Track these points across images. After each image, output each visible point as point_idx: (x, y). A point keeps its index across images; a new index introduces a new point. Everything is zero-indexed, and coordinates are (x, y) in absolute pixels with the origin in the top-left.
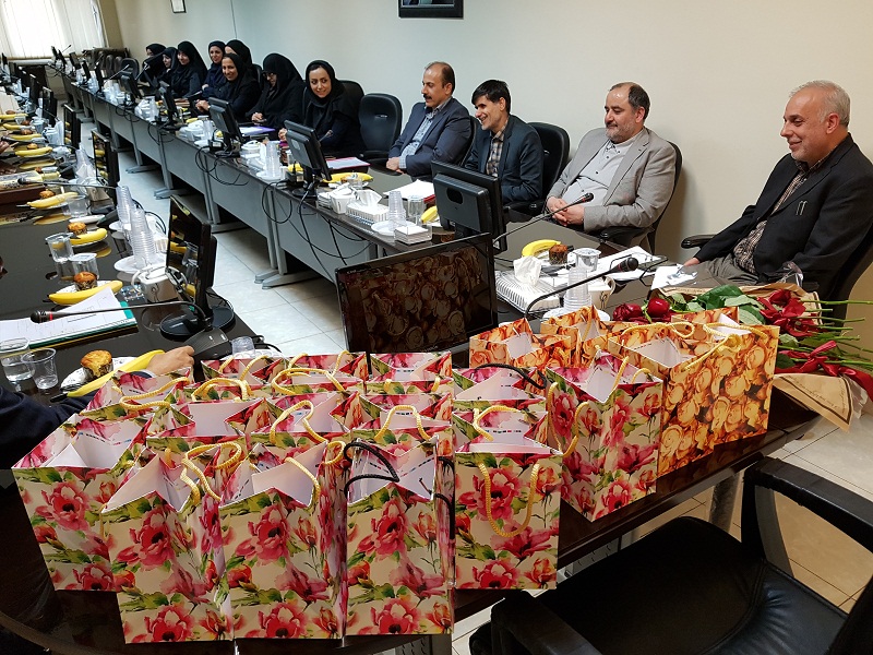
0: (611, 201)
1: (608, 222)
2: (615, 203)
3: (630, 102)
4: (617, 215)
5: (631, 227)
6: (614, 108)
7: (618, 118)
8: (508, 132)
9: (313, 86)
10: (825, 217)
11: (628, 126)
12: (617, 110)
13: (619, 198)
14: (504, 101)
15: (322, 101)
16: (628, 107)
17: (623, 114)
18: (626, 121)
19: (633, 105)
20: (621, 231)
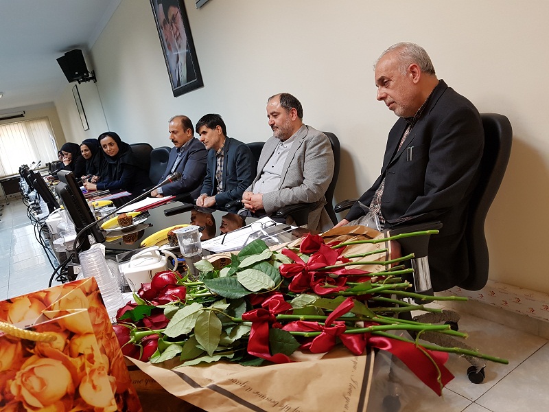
0: (284, 185)
1: (282, 203)
2: (286, 187)
3: (282, 106)
4: (288, 196)
5: (301, 203)
6: (272, 114)
7: (277, 121)
8: (226, 149)
9: (105, 150)
10: (433, 157)
11: (286, 125)
12: (274, 114)
13: (289, 182)
14: (220, 128)
15: (114, 158)
16: (282, 110)
17: (280, 117)
18: (283, 121)
19: (286, 108)
20: (293, 208)
